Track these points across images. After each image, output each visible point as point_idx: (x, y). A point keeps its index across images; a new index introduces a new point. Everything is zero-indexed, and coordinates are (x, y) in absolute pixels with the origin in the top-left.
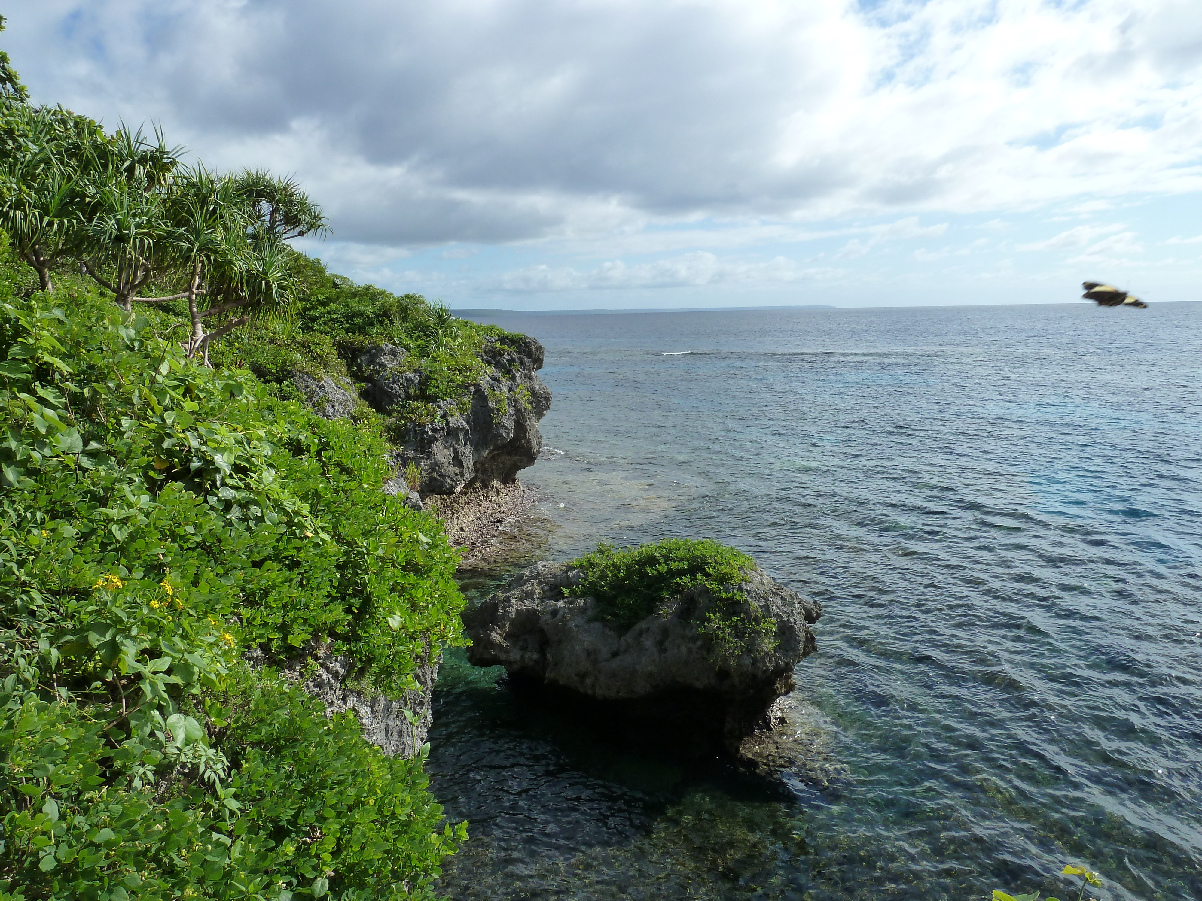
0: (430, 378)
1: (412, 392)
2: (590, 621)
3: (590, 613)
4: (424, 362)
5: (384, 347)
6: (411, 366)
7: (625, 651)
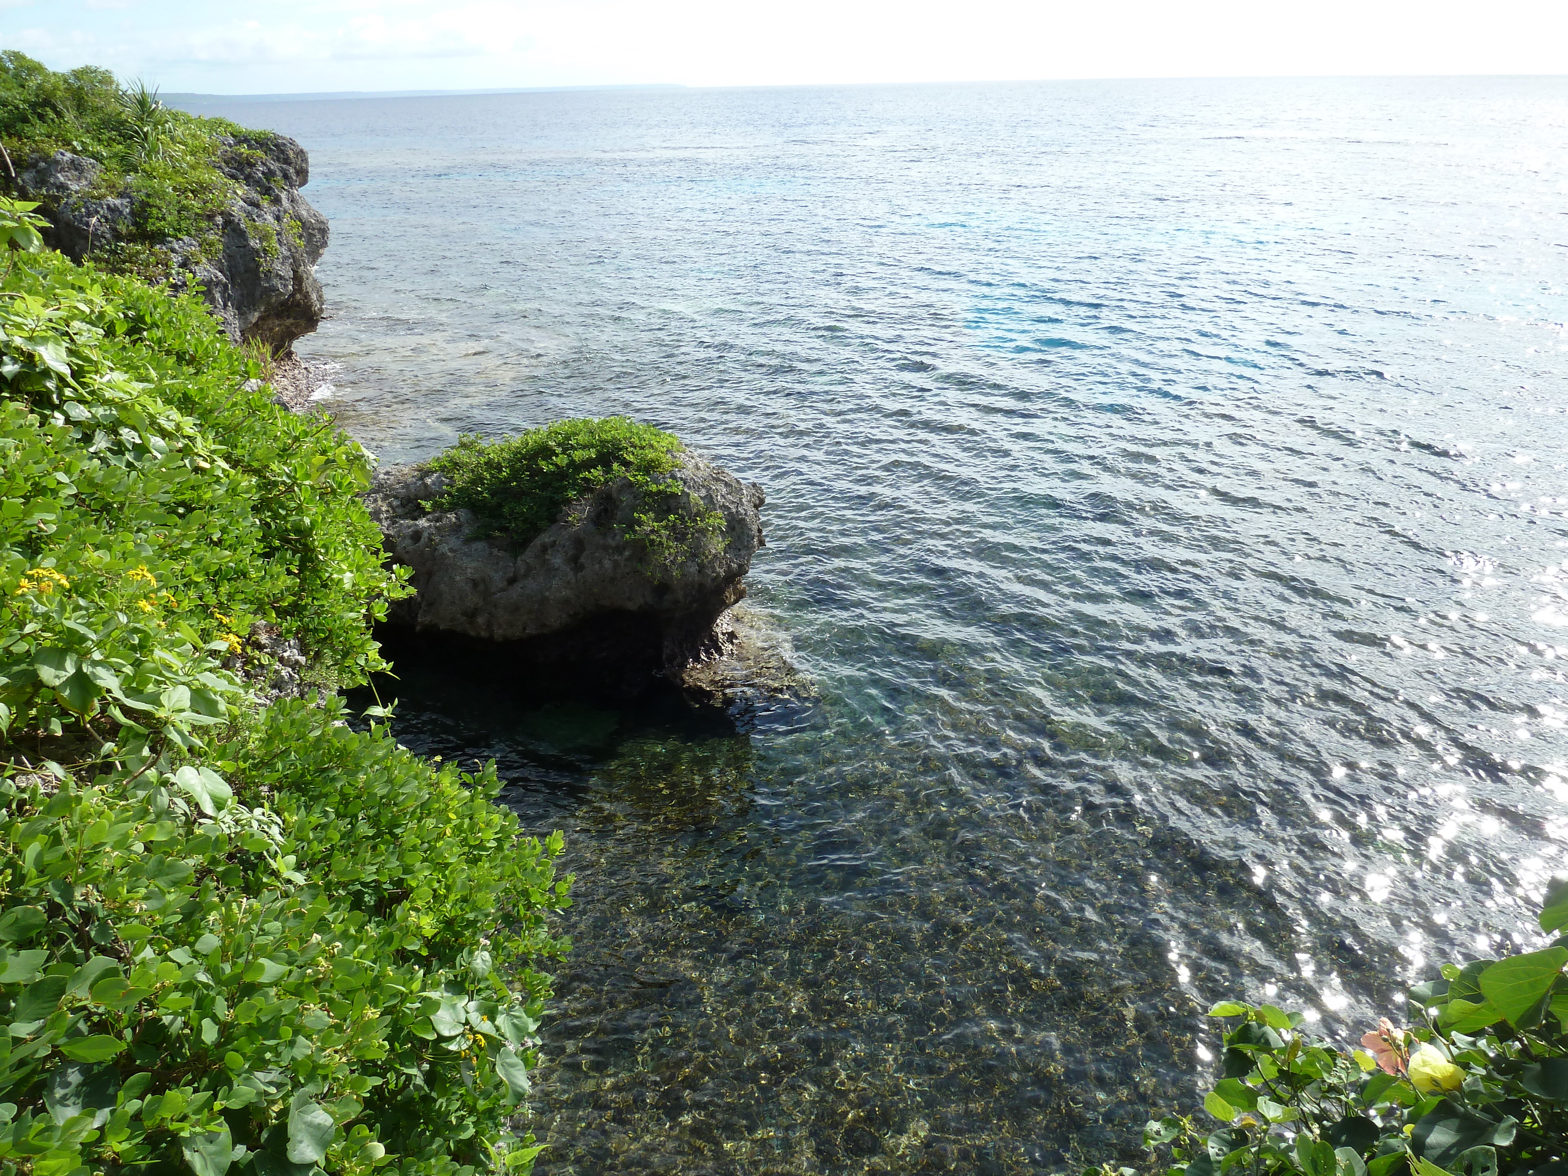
0: (149, 205)
1: (122, 228)
2: (468, 541)
3: (466, 530)
4: (130, 178)
5: (59, 157)
6: (112, 187)
7: (526, 576)
